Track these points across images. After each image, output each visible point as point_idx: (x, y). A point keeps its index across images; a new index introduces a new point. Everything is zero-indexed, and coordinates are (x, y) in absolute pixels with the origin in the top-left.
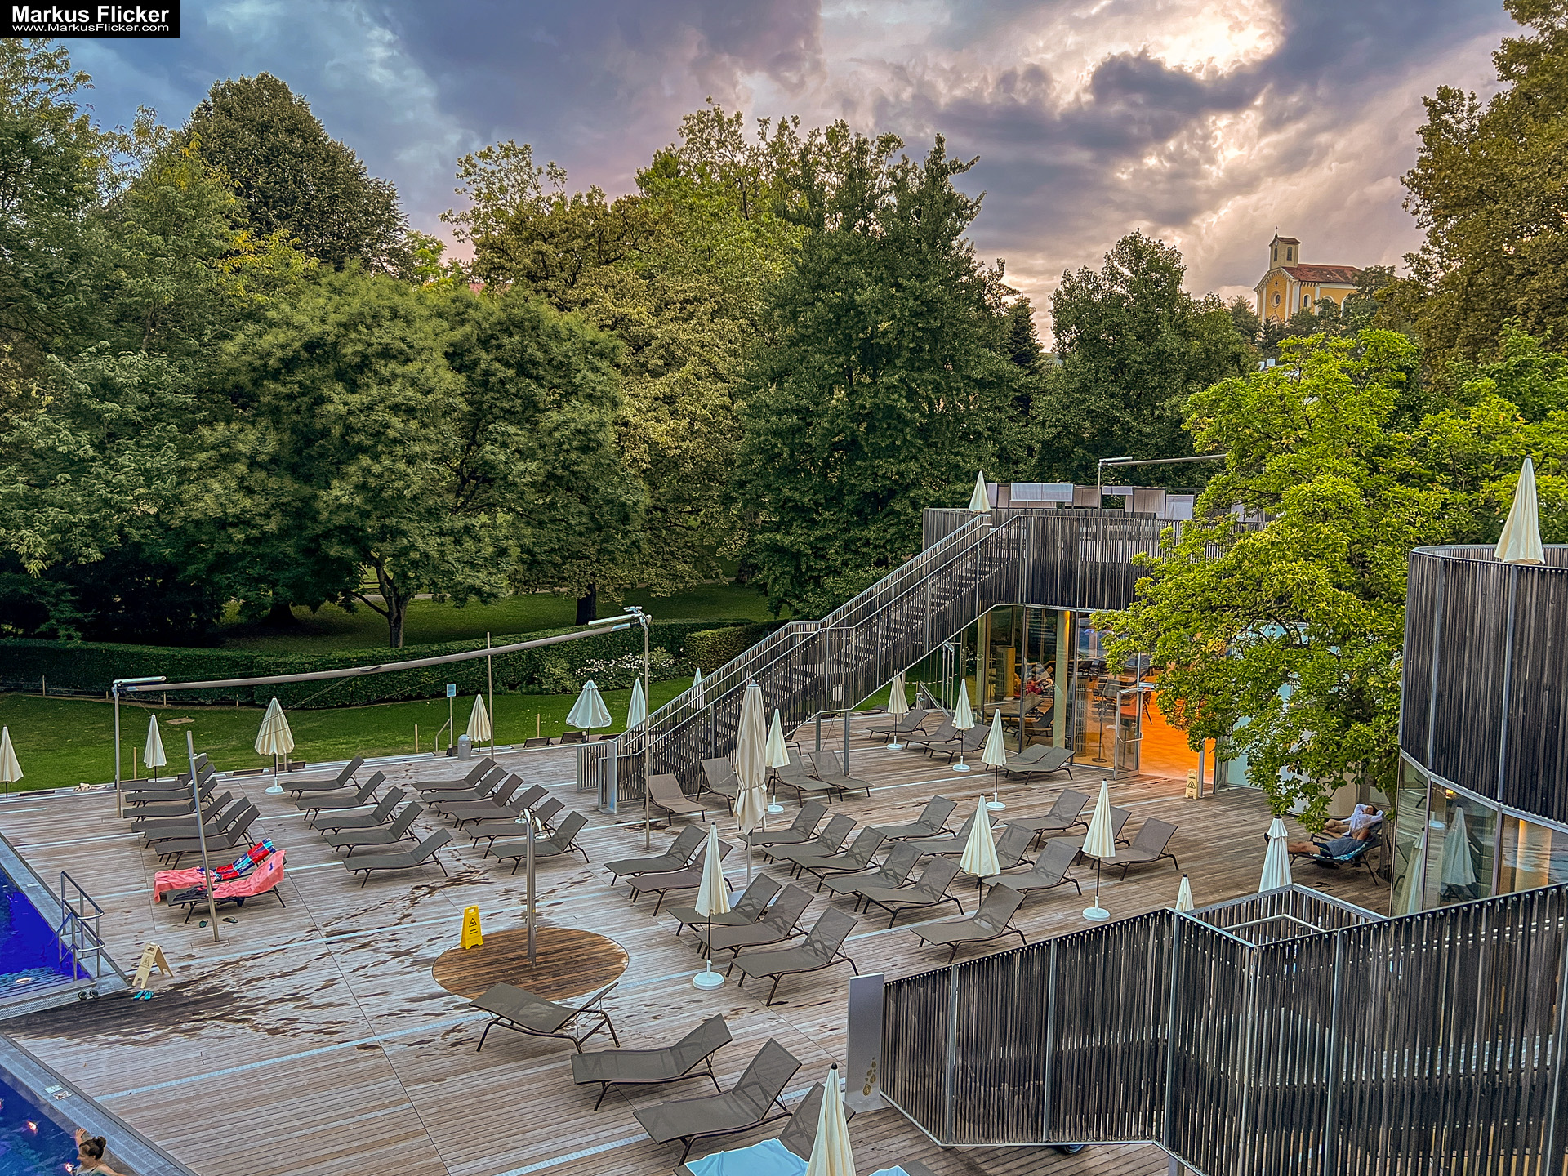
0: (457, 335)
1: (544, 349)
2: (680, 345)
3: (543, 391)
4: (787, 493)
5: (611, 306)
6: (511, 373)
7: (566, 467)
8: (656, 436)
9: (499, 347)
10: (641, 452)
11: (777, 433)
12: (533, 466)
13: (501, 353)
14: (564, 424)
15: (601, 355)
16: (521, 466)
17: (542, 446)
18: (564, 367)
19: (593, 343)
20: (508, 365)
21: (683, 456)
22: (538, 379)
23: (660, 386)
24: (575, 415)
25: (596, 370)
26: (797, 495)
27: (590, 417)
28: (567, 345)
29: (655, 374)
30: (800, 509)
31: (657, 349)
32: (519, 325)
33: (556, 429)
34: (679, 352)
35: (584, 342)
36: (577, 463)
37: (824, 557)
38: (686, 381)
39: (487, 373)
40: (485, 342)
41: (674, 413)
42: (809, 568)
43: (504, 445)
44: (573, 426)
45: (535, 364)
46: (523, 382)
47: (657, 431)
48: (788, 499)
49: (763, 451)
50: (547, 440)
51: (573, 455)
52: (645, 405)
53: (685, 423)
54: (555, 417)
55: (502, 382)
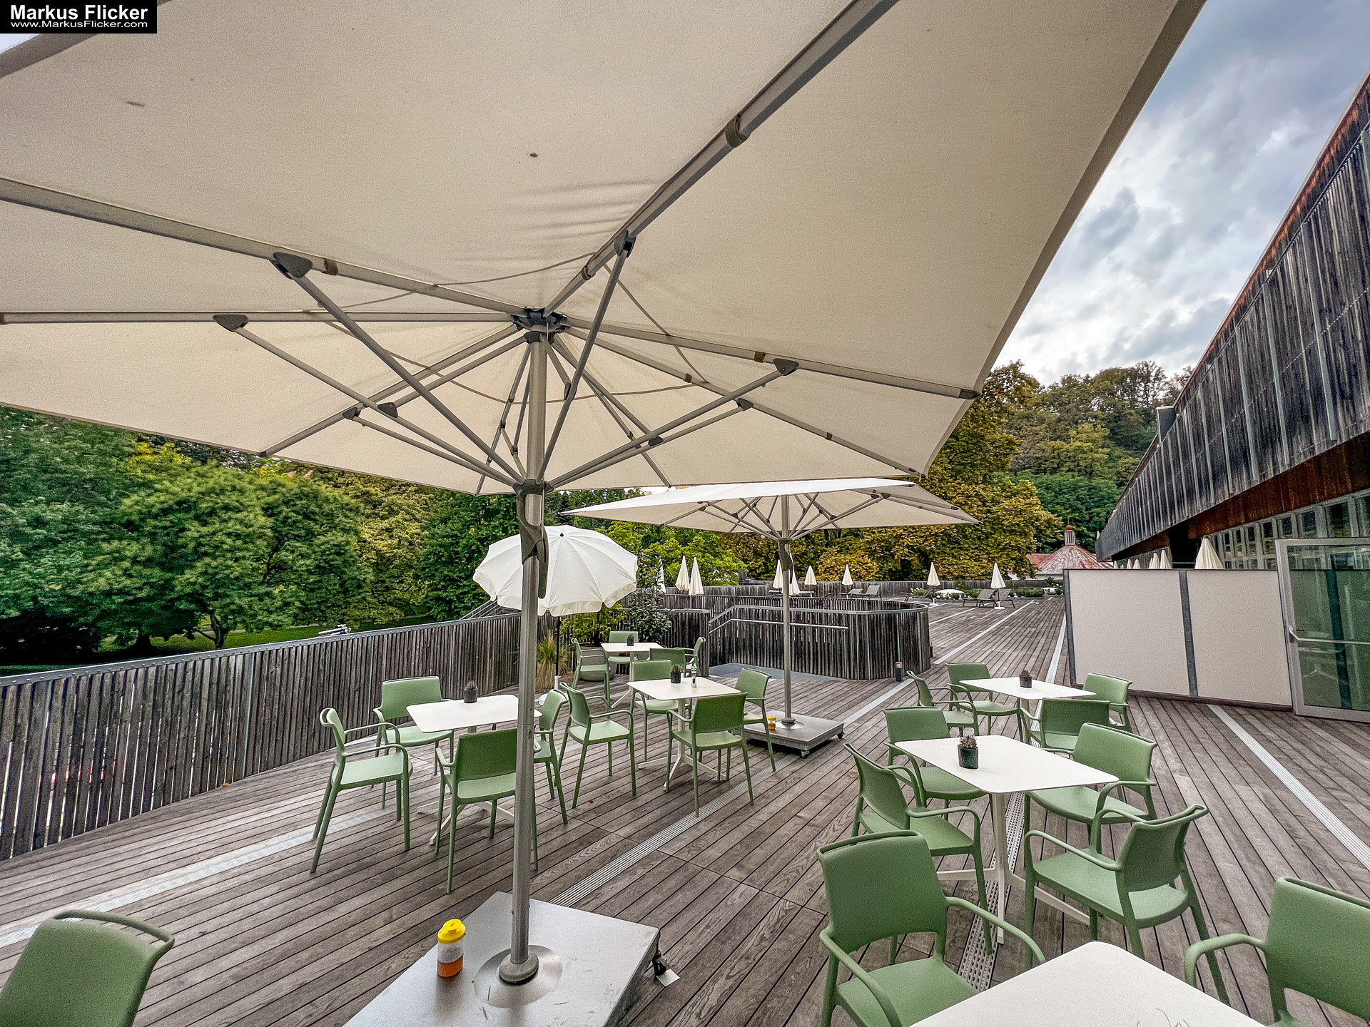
0: (271, 499)
1: (320, 507)
2: (397, 505)
3: (318, 526)
4: (446, 573)
5: (361, 487)
6: (300, 517)
7: (326, 562)
8: (380, 547)
9: (294, 505)
10: (372, 555)
11: (441, 546)
12: (308, 562)
13: (294, 508)
14: (327, 542)
15: (351, 510)
16: (301, 562)
17: (314, 552)
18: (331, 516)
19: (347, 505)
20: (298, 513)
21: (394, 556)
22: (315, 520)
23: (385, 524)
24: (334, 538)
25: (346, 517)
26: (451, 574)
27: (341, 539)
28: (333, 506)
29: (383, 518)
30: (453, 580)
31: (384, 507)
32: (307, 496)
33: (322, 544)
34: (396, 508)
35: (342, 504)
36: (333, 560)
37: (463, 602)
38: (398, 522)
39: (286, 518)
40: (286, 503)
41: (391, 537)
42: (456, 607)
43: (293, 552)
44: (332, 543)
45: (313, 513)
46: (307, 522)
47: (382, 545)
48: (446, 576)
49: (435, 554)
50: (317, 549)
51: (331, 557)
52: (376, 532)
53: (396, 541)
54: (322, 538)
55: (295, 522)
